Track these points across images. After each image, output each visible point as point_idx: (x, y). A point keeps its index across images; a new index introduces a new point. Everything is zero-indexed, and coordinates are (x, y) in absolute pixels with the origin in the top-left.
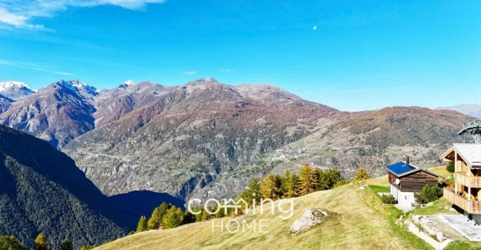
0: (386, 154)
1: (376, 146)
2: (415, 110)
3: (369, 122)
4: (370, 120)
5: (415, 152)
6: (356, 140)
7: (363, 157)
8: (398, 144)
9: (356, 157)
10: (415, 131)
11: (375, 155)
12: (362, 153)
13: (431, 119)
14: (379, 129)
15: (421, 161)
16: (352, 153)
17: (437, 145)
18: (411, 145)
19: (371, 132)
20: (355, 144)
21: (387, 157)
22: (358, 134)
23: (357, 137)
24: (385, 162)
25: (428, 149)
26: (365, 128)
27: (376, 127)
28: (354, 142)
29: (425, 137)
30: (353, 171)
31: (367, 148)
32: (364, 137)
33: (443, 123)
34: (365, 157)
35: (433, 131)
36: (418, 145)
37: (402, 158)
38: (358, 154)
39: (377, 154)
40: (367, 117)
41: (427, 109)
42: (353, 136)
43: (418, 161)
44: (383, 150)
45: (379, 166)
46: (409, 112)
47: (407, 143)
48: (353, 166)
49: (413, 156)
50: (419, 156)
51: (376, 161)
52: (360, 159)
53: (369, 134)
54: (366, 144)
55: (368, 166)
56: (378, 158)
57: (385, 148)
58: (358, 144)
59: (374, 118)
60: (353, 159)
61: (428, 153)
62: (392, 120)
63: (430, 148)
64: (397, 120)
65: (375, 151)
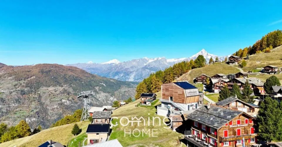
0: (39, 92)
1: (32, 88)
2: (56, 66)
3: (27, 73)
4: (28, 71)
5: (56, 90)
6: (19, 84)
7: (23, 95)
8: (46, 86)
9: (19, 96)
10: (56, 78)
11: (32, 93)
12: (23, 93)
13: (64, 71)
14: (34, 77)
15: (59, 95)
16: (16, 93)
17: (67, 85)
18: (53, 86)
19: (29, 79)
20: (18, 87)
21: (39, 94)
22: (20, 81)
23: (19, 83)
24: (38, 97)
25: (62, 87)
26: (25, 76)
27: (32, 76)
28: (17, 86)
29: (62, 81)
30: (17, 105)
31: (26, 89)
32: (24, 83)
33: (70, 73)
34: (25, 95)
35: (65, 78)
36: (57, 86)
37: (48, 94)
38: (20, 94)
39: (33, 93)
40: (26, 70)
41: (62, 65)
42: (16, 82)
43: (57, 95)
44: (37, 90)
45: (34, 100)
46: (52, 67)
47: (51, 85)
48: (16, 102)
49: (55, 92)
50: (58, 92)
51: (32, 97)
52: (22, 97)
53: (28, 81)
54: (26, 87)
55: (27, 101)
56: (34, 96)
57: (38, 89)
58: (20, 87)
59: (31, 71)
60: (17, 98)
61: (63, 90)
62: (42, 72)
63: (64, 87)
64: (46, 72)
65: (32, 91)
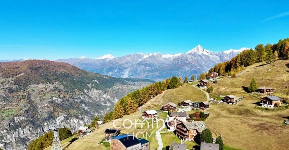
0: (28, 90)
1: (21, 86)
2: (46, 62)
3: (16, 70)
4: (16, 68)
5: (46, 88)
6: (7, 82)
7: (12, 93)
8: (36, 83)
9: (7, 94)
10: (46, 75)
11: (20, 91)
12: (11, 90)
13: (55, 68)
14: (23, 74)
15: (49, 93)
16: (4, 91)
17: (58, 82)
18: (43, 84)
19: (17, 76)
20: (6, 85)
21: (28, 92)
22: (7, 78)
23: (7, 80)
24: (27, 95)
25: (53, 85)
26: (13, 73)
27: (21, 73)
28: (5, 84)
29: (52, 78)
30: (5, 104)
31: (14, 87)
32: (12, 80)
33: (61, 70)
34: (13, 93)
35: (56, 75)
36: (48, 83)
37: (38, 91)
38: (8, 92)
39: (22, 91)
40: (15, 66)
41: (53, 61)
42: (4, 80)
43: (48, 92)
44: (26, 88)
45: (23, 99)
46: (42, 63)
47: (41, 83)
48: (4, 100)
49: (45, 90)
50: (48, 90)
51: (21, 95)
52: (10, 95)
53: (16, 78)
54: (14, 85)
55: (16, 99)
56: (23, 93)
57: (27, 86)
58: (8, 85)
59: (20, 67)
60: (5, 96)
61: (53, 87)
62: (32, 68)
63: (55, 85)
64: (35, 69)
65: (21, 89)
